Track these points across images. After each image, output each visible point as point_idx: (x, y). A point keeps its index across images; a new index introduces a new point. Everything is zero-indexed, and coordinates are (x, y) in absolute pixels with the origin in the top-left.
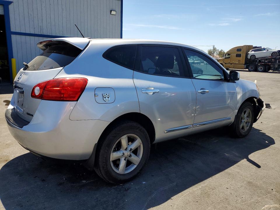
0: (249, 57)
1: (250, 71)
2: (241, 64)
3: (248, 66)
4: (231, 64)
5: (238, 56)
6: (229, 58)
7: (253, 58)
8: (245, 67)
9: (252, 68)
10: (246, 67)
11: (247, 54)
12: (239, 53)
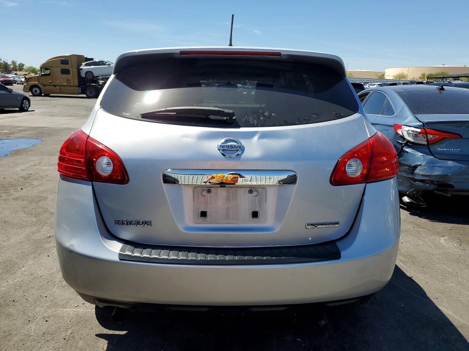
0: (83, 75)
1: (88, 97)
2: (71, 86)
3: (85, 90)
4: (55, 86)
5: (65, 72)
6: (49, 75)
7: (90, 77)
8: (80, 91)
9: (91, 93)
10: (82, 91)
11: (79, 70)
12: (65, 67)
